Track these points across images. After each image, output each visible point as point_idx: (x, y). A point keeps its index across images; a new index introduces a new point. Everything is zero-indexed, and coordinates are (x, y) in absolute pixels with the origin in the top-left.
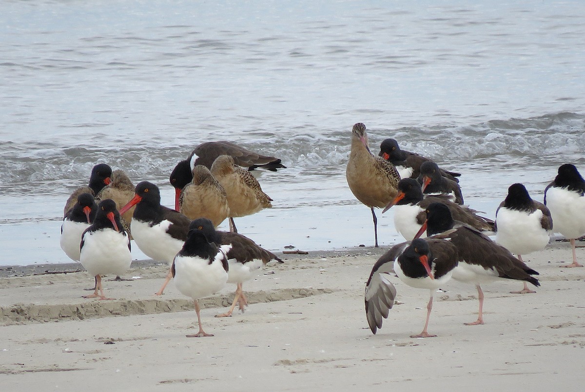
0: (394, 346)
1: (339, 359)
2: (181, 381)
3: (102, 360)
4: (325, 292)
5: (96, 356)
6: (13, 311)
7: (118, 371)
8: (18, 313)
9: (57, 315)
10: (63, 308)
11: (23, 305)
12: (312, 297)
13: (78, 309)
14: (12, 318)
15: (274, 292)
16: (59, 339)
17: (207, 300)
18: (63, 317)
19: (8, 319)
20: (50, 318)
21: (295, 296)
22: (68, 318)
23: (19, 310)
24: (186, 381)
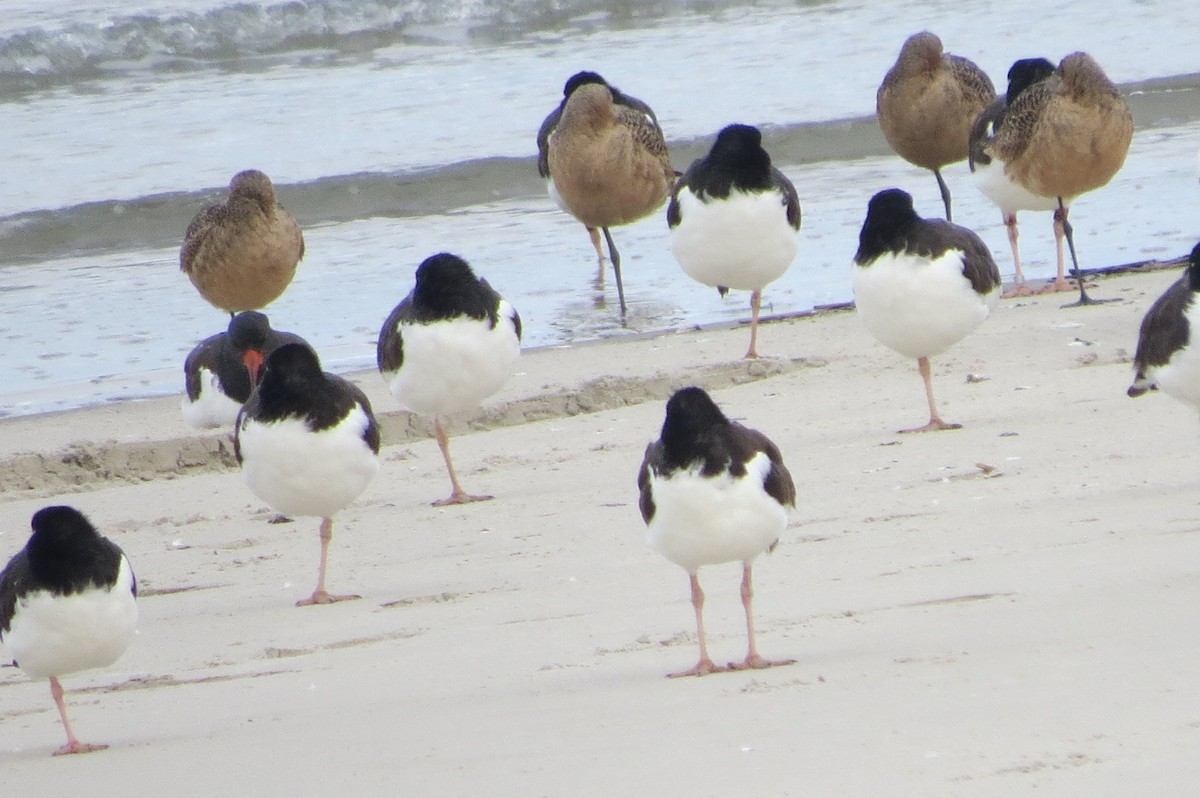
0: (946, 480)
1: (812, 521)
2: (434, 599)
3: (256, 563)
4: (809, 365)
5: (244, 554)
6: (67, 461)
7: (287, 585)
8: (79, 464)
9: (172, 463)
10: (186, 446)
11: (90, 444)
12: (778, 378)
13: (221, 445)
14: (65, 479)
15: (687, 372)
16: (164, 520)
17: (529, 404)
18: (188, 466)
19: (56, 479)
20: (158, 471)
21: (739, 378)
22: (199, 469)
23: (82, 456)
24: (446, 597)
